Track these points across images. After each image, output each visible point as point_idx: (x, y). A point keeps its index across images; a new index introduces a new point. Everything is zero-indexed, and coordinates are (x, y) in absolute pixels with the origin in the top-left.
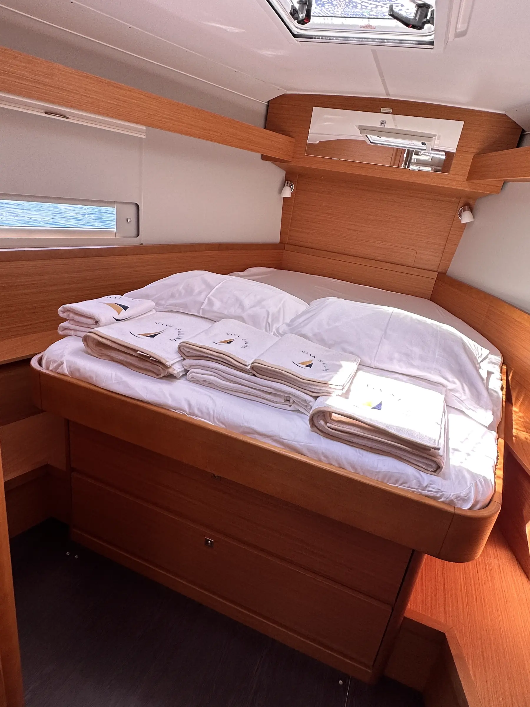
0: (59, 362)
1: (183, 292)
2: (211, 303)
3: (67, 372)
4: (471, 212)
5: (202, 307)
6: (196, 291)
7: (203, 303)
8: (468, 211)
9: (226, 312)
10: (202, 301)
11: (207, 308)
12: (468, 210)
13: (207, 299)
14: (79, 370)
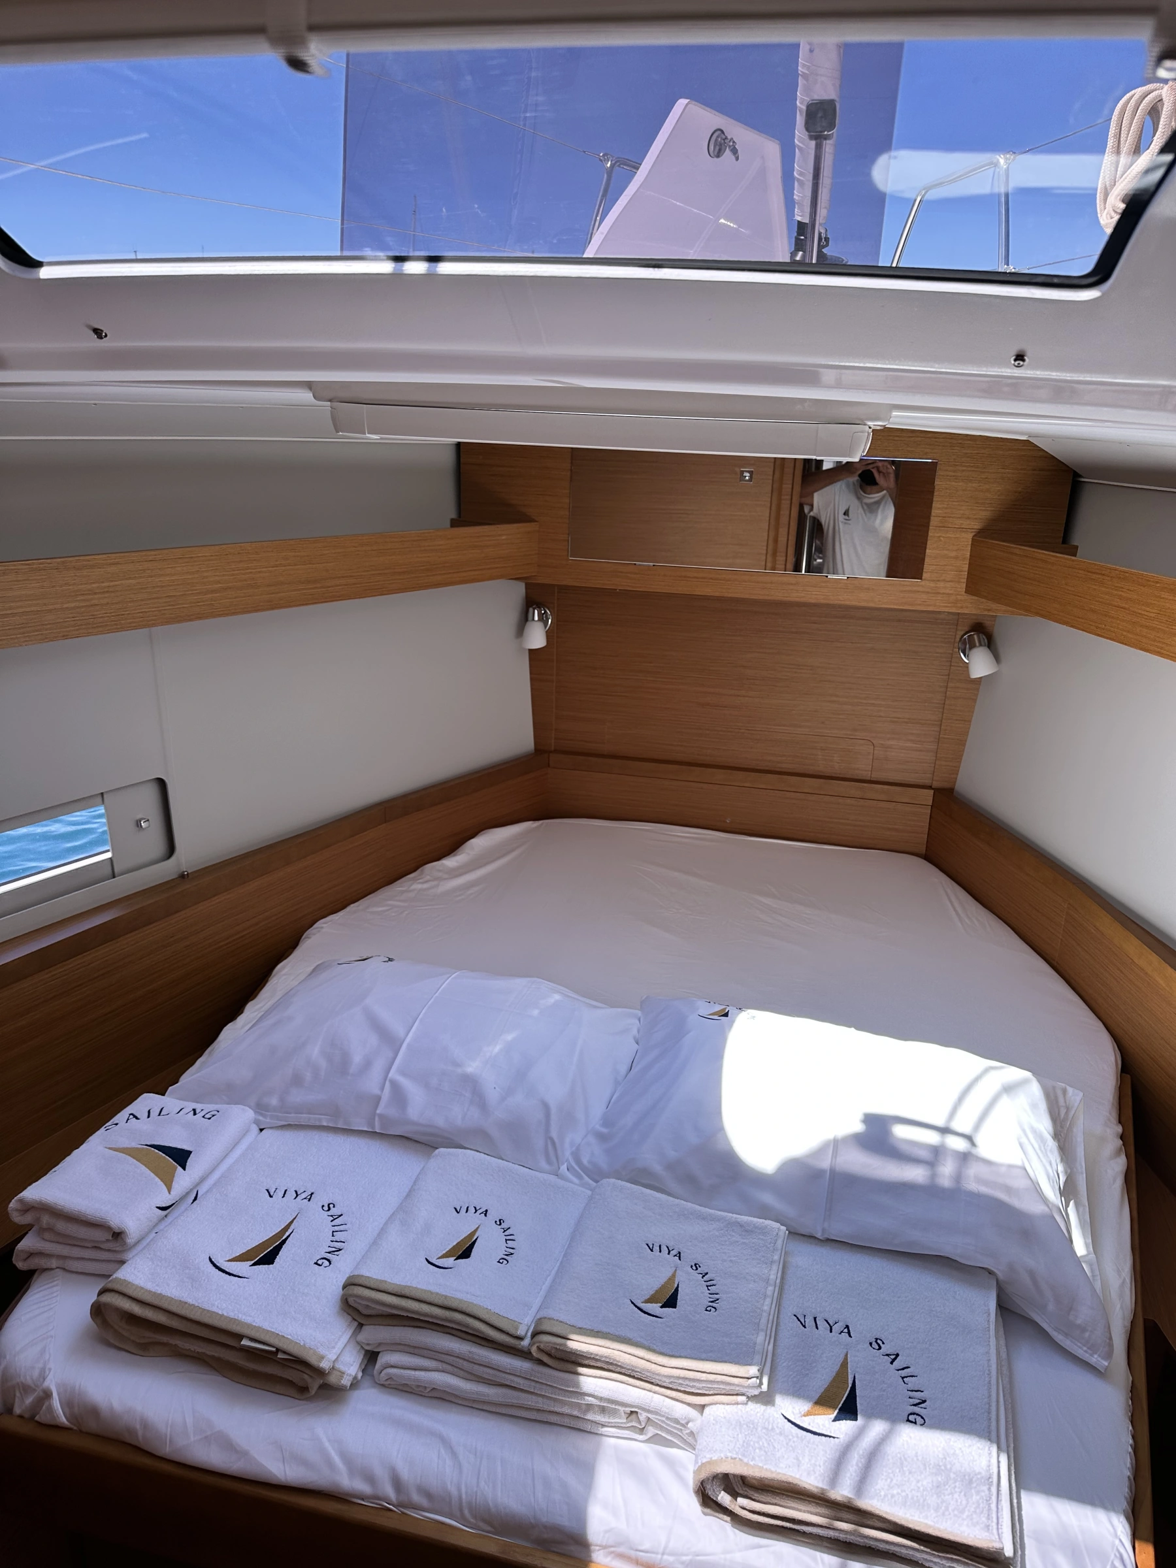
0: (38, 1393)
1: (323, 1064)
2: (399, 1096)
3: (63, 1420)
4: (989, 647)
5: (378, 1112)
6: (357, 1059)
7: (378, 1099)
8: (981, 649)
9: (440, 1122)
10: (377, 1091)
11: (392, 1112)
12: (981, 645)
13: (387, 1084)
14: (94, 1411)
